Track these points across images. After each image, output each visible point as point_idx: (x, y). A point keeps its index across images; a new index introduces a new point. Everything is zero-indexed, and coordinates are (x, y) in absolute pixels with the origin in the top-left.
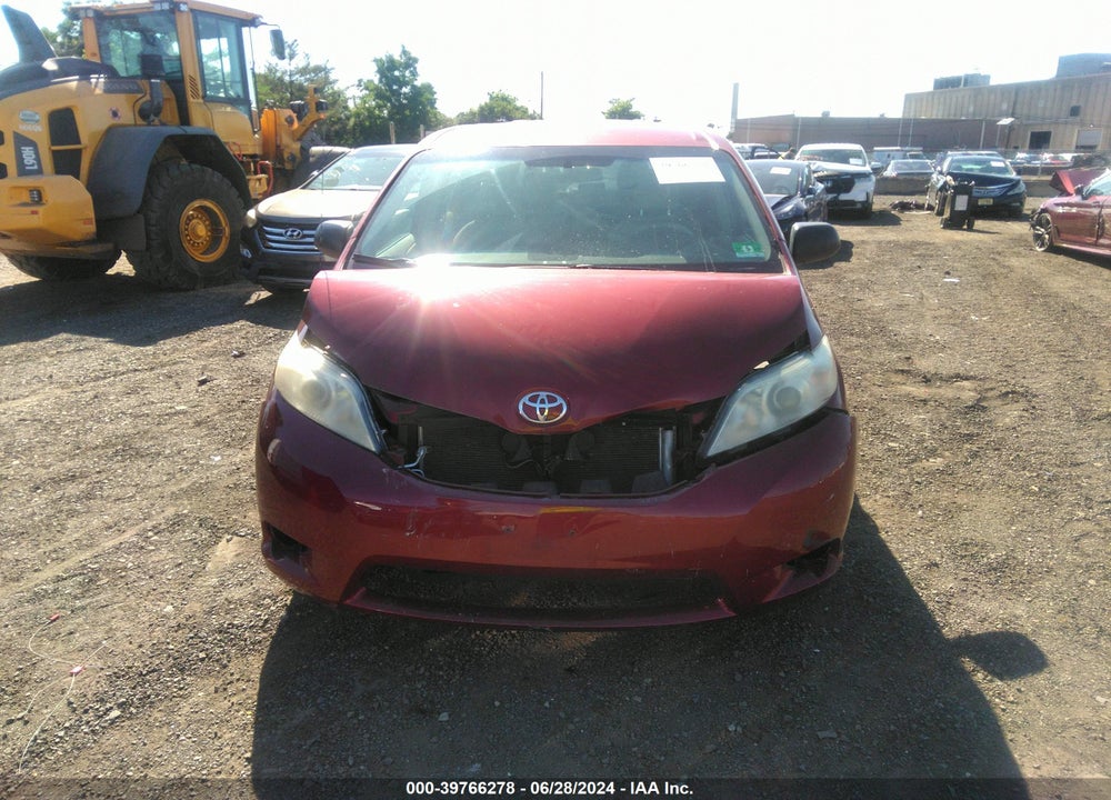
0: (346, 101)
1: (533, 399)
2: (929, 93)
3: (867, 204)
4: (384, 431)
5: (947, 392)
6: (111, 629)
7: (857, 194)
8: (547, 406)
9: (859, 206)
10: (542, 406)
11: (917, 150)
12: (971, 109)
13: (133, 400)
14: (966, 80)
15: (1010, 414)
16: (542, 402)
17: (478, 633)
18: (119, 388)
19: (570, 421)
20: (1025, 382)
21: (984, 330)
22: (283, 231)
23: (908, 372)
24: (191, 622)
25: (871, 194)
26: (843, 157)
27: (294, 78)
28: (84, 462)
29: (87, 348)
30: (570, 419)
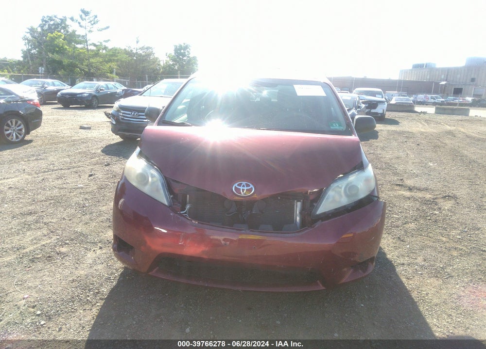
0: (160, 61)
1: (240, 185)
2: (410, 70)
3: (383, 115)
4: (172, 196)
5: (420, 195)
6: (43, 280)
7: (379, 110)
8: (245, 188)
9: (380, 115)
10: (244, 188)
11: (404, 93)
12: (428, 77)
13: (60, 182)
14: (426, 64)
15: (447, 205)
16: (244, 186)
17: (208, 290)
18: (54, 176)
19: (255, 196)
20: (454, 192)
21: (434, 169)
22: (130, 113)
23: (402, 185)
24: (79, 279)
25: (385, 110)
26: (373, 94)
27: (138, 51)
28: (36, 207)
29: (41, 159)
30: (255, 195)
